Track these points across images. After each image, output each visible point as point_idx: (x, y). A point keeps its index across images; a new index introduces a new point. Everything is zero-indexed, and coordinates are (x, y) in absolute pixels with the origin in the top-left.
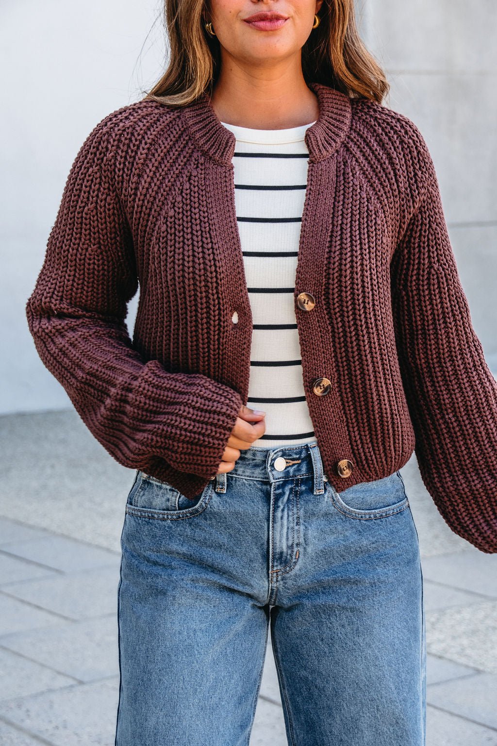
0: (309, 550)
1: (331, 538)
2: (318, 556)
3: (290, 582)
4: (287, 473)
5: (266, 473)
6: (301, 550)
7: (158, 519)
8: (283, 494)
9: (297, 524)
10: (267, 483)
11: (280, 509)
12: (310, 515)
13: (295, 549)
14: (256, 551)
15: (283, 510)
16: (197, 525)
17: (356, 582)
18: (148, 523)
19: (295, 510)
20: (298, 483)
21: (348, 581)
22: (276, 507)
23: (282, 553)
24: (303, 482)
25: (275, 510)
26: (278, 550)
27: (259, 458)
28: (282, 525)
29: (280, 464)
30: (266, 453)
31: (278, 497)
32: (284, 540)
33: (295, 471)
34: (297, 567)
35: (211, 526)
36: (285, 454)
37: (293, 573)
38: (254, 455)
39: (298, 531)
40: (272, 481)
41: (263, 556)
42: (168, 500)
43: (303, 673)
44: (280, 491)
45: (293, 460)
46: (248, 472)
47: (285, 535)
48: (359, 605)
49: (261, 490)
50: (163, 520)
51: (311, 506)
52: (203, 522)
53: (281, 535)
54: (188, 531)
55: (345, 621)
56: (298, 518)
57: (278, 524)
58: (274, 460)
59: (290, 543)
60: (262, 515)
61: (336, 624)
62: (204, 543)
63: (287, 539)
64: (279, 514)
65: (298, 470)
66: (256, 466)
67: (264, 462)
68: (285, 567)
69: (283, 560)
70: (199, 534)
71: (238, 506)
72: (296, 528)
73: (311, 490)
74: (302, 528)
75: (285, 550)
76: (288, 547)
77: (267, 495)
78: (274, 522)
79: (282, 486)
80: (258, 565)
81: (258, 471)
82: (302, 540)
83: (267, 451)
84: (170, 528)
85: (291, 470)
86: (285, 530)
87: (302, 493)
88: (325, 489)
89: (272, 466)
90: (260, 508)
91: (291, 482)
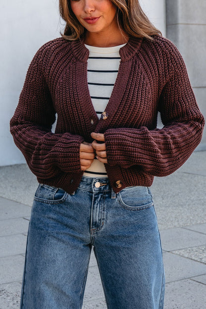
0: (108, 222)
1: (118, 218)
2: (112, 224)
3: (99, 235)
4: (100, 189)
5: (91, 188)
6: (104, 221)
7: (45, 203)
8: (98, 197)
9: (104, 210)
10: (92, 193)
11: (96, 204)
12: (109, 207)
13: (102, 221)
14: (85, 220)
15: (97, 204)
16: (62, 207)
17: (128, 237)
18: (41, 204)
19: (103, 205)
20: (105, 193)
21: (125, 236)
22: (94, 203)
23: (96, 222)
24: (107, 193)
25: (94, 204)
26: (95, 221)
27: (89, 181)
28: (97, 210)
29: (98, 185)
30: (92, 179)
31: (96, 199)
32: (97, 217)
33: (104, 188)
34: (103, 229)
35: (67, 208)
36: (100, 180)
37: (101, 231)
38: (87, 180)
39: (104, 213)
40: (94, 192)
41: (88, 223)
42: (50, 195)
44: (97, 196)
45: (103, 183)
46: (84, 187)
47: (98, 215)
48: (130, 246)
49: (89, 195)
50: (47, 203)
51: (110, 203)
52: (64, 206)
53: (96, 214)
54: (58, 209)
55: (125, 253)
56: (104, 208)
57: (95, 210)
58: (95, 183)
59: (100, 218)
60: (88, 206)
61: (122, 254)
62: (64, 215)
63: (99, 216)
64: (96, 206)
65: (105, 188)
66: (87, 185)
67: (91, 183)
68: (97, 228)
69: (97, 225)
70: (62, 211)
71: (78, 201)
72: (103, 212)
73: (110, 197)
74: (105, 212)
75: (97, 221)
76: (99, 220)
77: (91, 197)
78: (93, 209)
79: (98, 194)
80: (86, 226)
81: (88, 187)
82: (105, 217)
83: (93, 179)
84: (50, 207)
85: (102, 188)
86: (98, 213)
87: (106, 197)
88: (116, 197)
89: (94, 185)
90: (88, 202)
91: (102, 193)
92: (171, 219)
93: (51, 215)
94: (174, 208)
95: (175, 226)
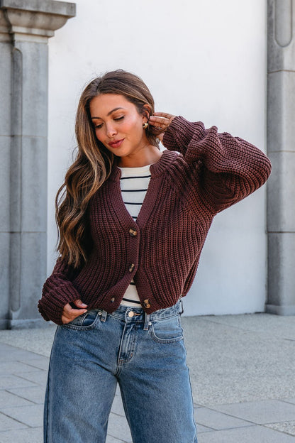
0: (137, 353)
2: (140, 357)
3: (127, 367)
4: (133, 319)
5: (124, 317)
6: (134, 353)
7: (72, 328)
8: (130, 327)
10: (124, 322)
12: (140, 339)
13: (131, 353)
14: (113, 350)
15: (128, 335)
18: (67, 330)
19: (134, 335)
20: (137, 324)
22: (126, 333)
24: (140, 324)
25: (125, 334)
26: (123, 352)
27: (123, 309)
28: (127, 341)
29: (131, 314)
31: (127, 328)
32: (126, 348)
34: (131, 360)
36: (134, 310)
37: (128, 363)
38: (121, 308)
39: (134, 345)
40: (126, 321)
41: (116, 353)
42: (79, 320)
43: (137, 409)
45: (137, 313)
46: (116, 315)
49: (121, 324)
50: (74, 330)
51: (141, 335)
52: (92, 333)
53: (126, 345)
56: (135, 339)
57: (125, 340)
58: (128, 312)
60: (119, 335)
62: (91, 343)
63: (128, 347)
64: (126, 336)
65: (138, 318)
66: (120, 313)
67: (124, 312)
68: (126, 360)
69: (125, 357)
70: (90, 339)
71: (109, 329)
72: (133, 343)
73: (142, 328)
74: (136, 344)
75: (126, 352)
76: (128, 351)
77: (123, 326)
79: (130, 324)
80: (114, 357)
81: (121, 315)
82: (135, 349)
83: (126, 307)
85: (136, 318)
86: (128, 344)
87: (138, 328)
88: (149, 329)
89: (127, 314)
90: (119, 331)
91: (134, 323)
92: (266, 390)
93: (78, 342)
94: (270, 378)
95: (270, 398)
